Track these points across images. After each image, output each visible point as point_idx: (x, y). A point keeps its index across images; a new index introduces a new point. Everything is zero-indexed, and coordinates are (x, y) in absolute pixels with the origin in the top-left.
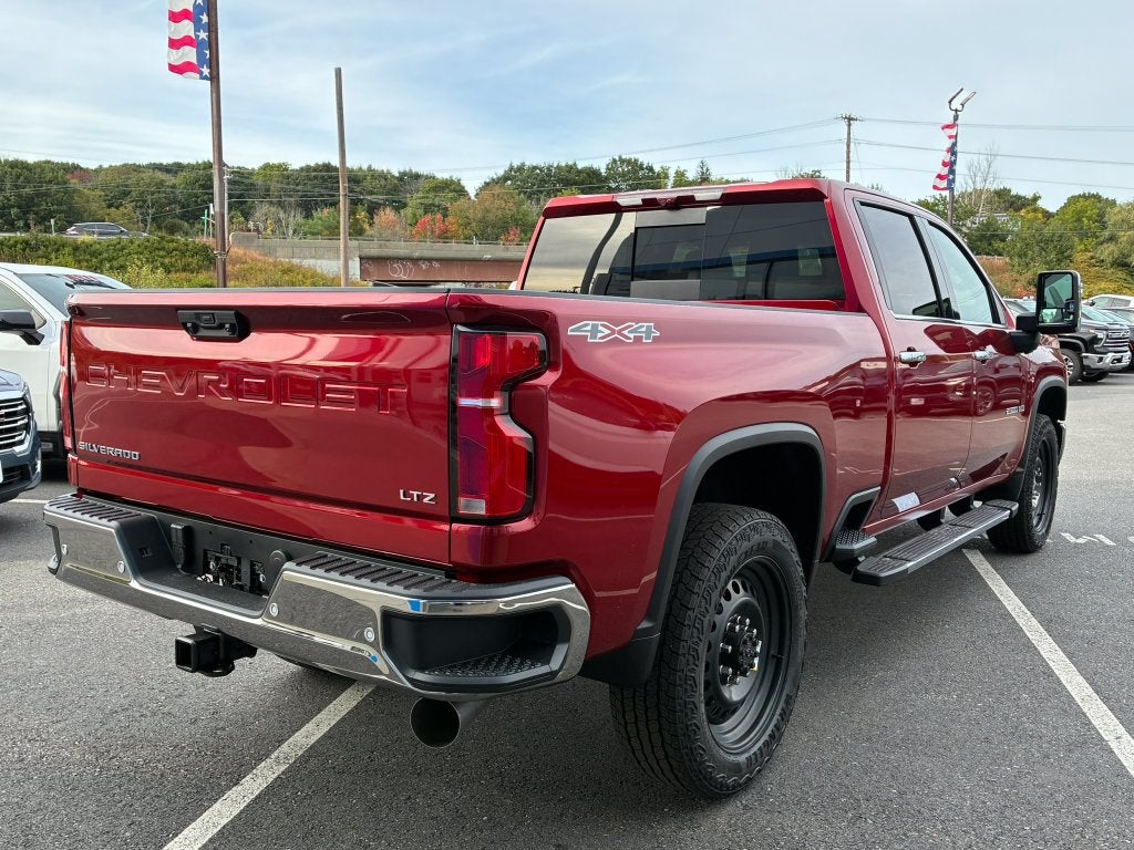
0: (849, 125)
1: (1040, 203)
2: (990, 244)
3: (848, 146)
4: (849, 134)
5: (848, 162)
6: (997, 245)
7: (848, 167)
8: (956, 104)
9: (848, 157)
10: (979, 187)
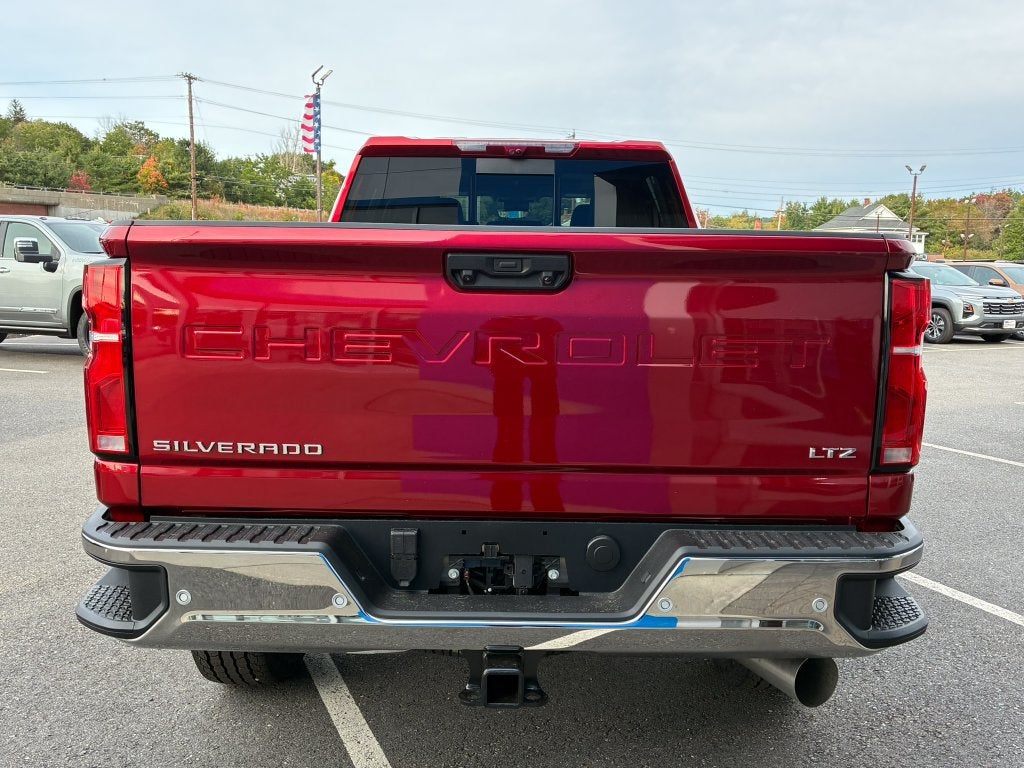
0: (190, 84)
1: (336, 168)
2: (305, 200)
3: (191, 103)
4: (190, 91)
5: (191, 118)
6: (310, 200)
7: (192, 123)
8: (318, 78)
9: (191, 113)
10: (291, 150)
